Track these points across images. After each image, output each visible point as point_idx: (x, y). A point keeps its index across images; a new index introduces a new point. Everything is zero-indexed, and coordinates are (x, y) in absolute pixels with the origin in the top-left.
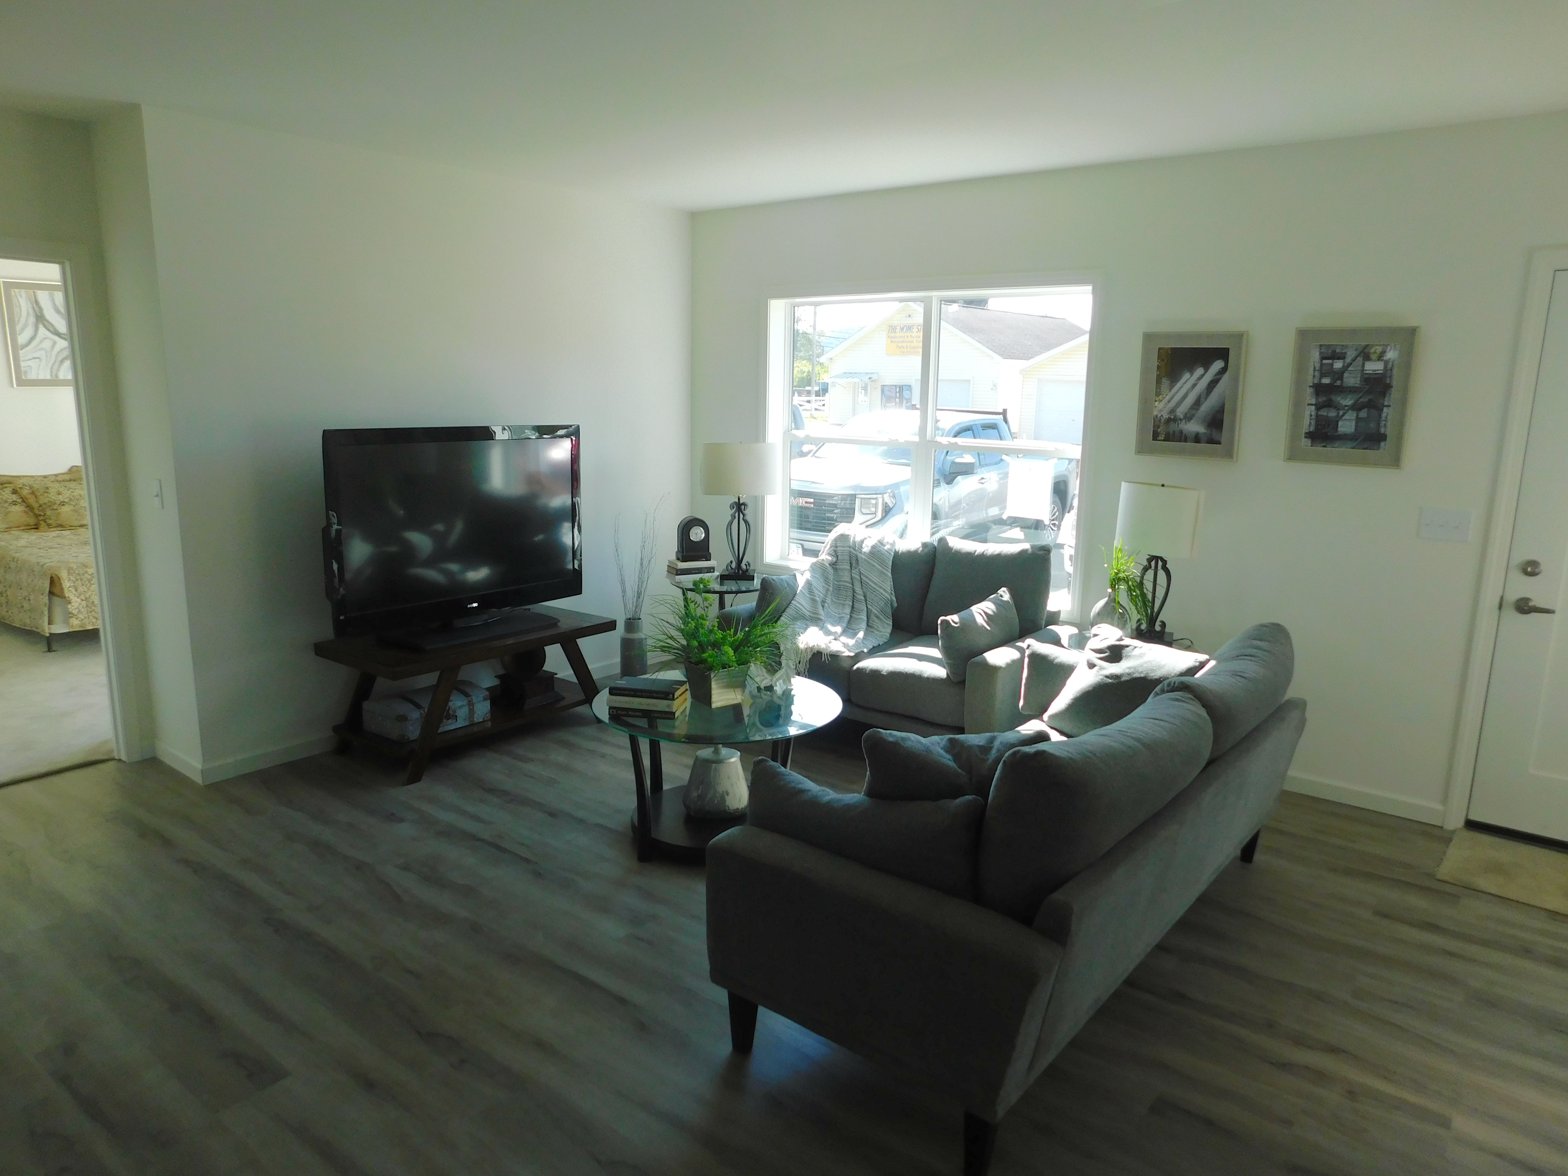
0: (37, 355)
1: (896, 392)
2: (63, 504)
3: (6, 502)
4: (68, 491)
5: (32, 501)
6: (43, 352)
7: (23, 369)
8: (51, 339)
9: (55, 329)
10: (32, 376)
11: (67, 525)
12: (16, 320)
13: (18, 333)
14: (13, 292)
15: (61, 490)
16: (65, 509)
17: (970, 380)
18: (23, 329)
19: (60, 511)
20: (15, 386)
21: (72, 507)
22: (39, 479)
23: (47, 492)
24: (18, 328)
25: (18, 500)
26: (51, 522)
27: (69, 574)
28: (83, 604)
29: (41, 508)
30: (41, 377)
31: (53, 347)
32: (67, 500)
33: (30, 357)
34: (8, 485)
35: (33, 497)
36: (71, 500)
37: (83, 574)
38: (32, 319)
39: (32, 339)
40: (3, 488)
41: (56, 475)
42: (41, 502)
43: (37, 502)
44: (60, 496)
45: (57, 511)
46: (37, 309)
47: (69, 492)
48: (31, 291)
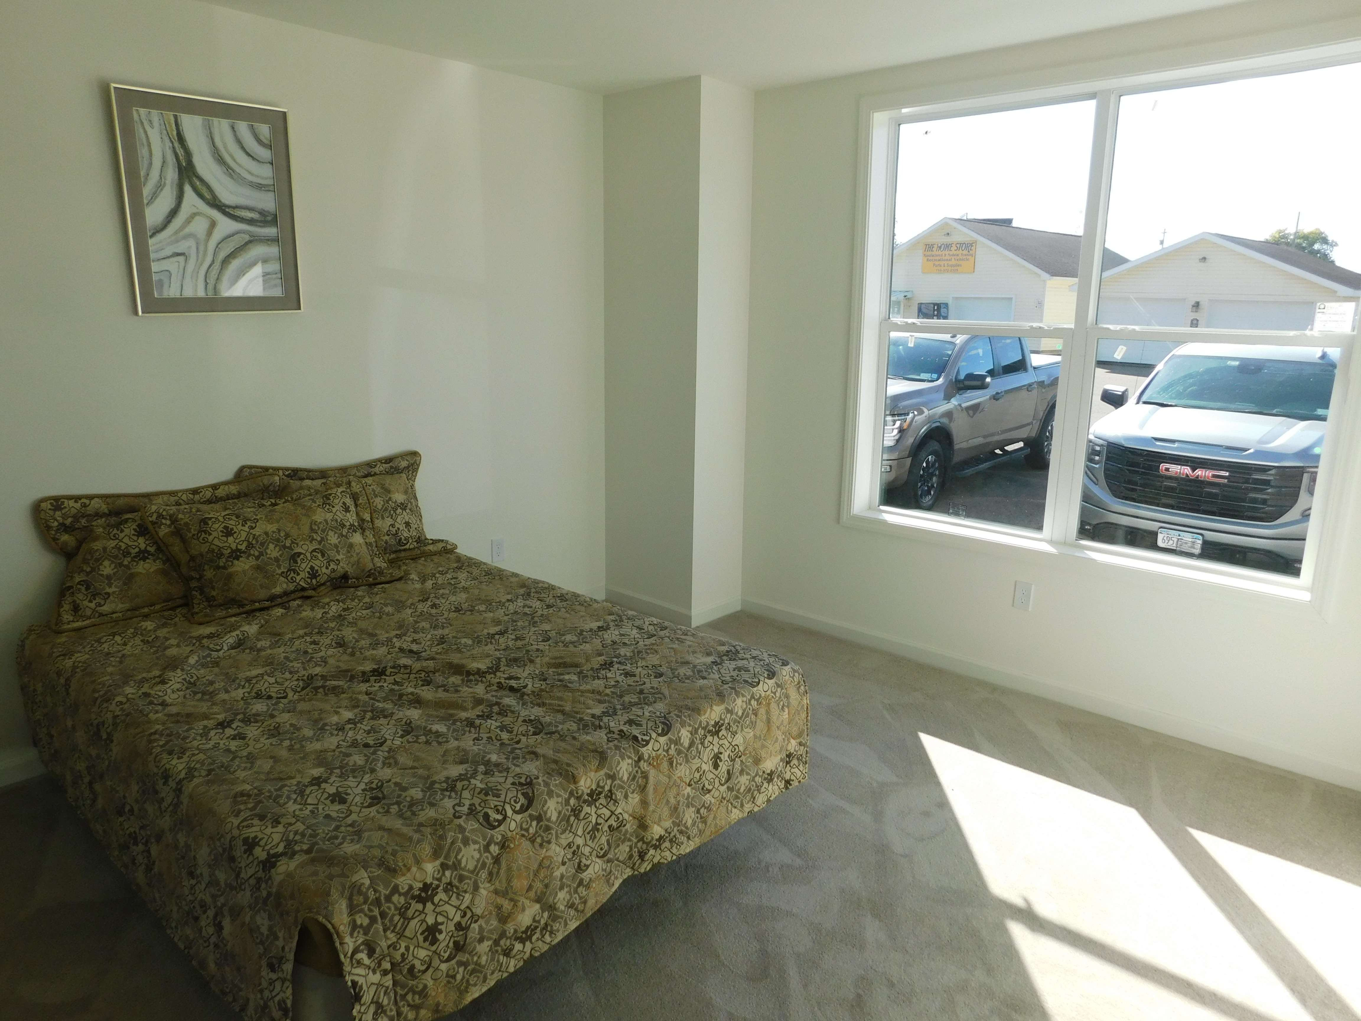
0: (180, 248)
1: (934, 310)
2: (236, 554)
3: (126, 553)
4: (243, 525)
5: (176, 548)
6: (192, 243)
7: (155, 278)
8: (208, 217)
9: (215, 197)
10: (172, 291)
11: (246, 599)
12: (142, 173)
13: (145, 202)
14: (135, 113)
15: (232, 523)
16: (243, 566)
17: (1011, 298)
18: (154, 196)
19: (230, 570)
20: (140, 313)
21: (252, 562)
22: (184, 497)
23: (205, 532)
24: (146, 191)
25: (149, 548)
26: (214, 593)
27: (353, 909)
28: (387, 984)
29: (191, 564)
30: (188, 293)
31: (210, 233)
32: (243, 547)
33: (168, 251)
34: (129, 516)
35: (178, 541)
36: (250, 546)
37: (388, 899)
38: (172, 175)
39: (173, 213)
40: (121, 523)
41: (215, 487)
42: (193, 552)
43: (187, 552)
44: (231, 539)
45: (226, 572)
46: (180, 152)
47: (246, 528)
48: (170, 115)
